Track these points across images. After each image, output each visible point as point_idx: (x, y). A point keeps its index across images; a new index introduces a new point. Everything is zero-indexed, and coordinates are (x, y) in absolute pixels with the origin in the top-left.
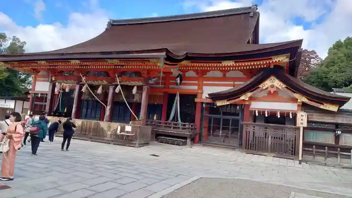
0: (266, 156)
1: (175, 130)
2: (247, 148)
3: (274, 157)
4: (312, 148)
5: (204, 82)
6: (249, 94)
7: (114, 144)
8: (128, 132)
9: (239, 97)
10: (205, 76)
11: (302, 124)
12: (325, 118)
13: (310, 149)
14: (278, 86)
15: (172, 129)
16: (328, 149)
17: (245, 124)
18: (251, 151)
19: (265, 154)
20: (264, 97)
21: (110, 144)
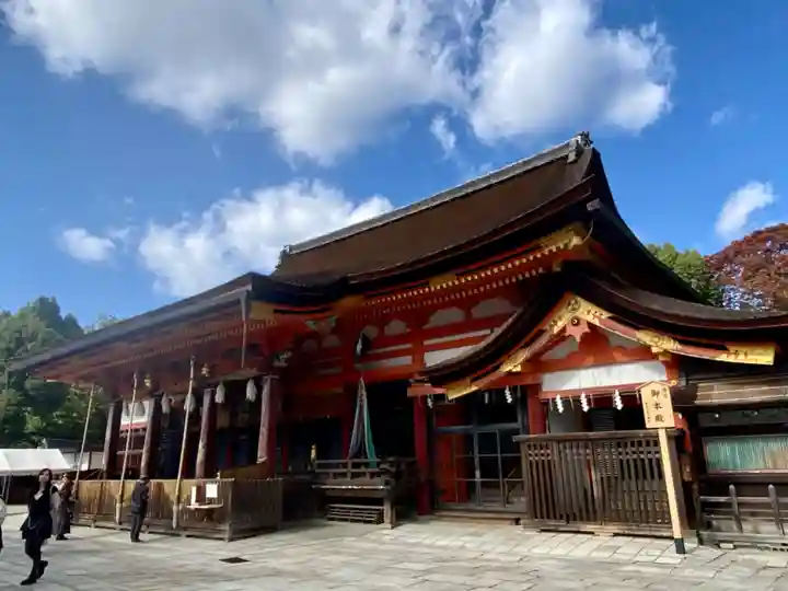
0: (593, 533)
1: (357, 480)
2: (539, 515)
3: (616, 535)
4: (726, 493)
5: (426, 343)
6: (523, 355)
7: (188, 536)
8: (211, 501)
9: (498, 367)
10: (427, 327)
11: (658, 418)
12: (748, 389)
13: (722, 499)
14: (590, 318)
15: (349, 479)
16: (778, 494)
17: (524, 442)
18: (552, 522)
19: (589, 527)
20: (571, 356)
21: (178, 535)
